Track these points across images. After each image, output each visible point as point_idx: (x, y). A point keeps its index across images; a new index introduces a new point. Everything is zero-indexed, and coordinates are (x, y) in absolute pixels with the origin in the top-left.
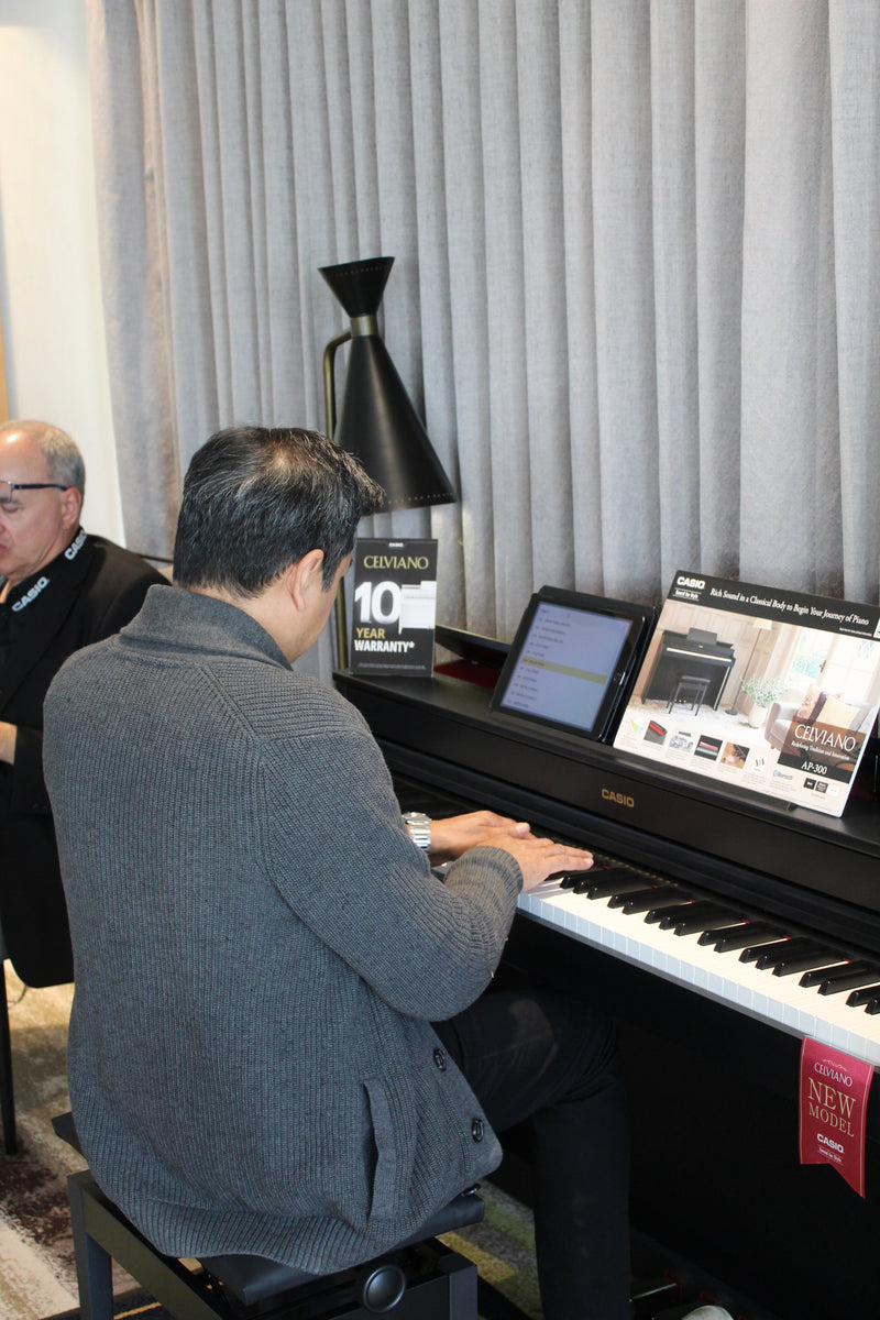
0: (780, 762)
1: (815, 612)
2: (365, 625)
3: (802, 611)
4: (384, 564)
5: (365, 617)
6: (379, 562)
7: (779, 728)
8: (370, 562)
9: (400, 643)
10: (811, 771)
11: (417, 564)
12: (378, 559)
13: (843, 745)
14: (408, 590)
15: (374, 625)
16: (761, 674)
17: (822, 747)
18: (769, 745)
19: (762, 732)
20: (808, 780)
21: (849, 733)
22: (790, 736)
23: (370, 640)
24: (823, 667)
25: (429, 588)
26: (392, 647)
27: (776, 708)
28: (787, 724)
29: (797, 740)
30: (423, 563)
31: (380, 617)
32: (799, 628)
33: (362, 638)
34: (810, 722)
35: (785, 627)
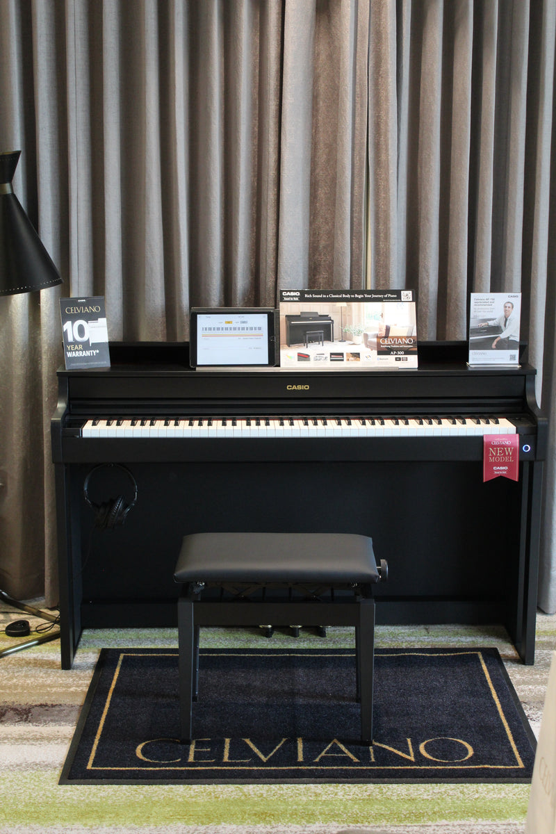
0: (378, 354)
1: (366, 296)
2: (71, 344)
3: (360, 297)
4: (77, 311)
5: (70, 339)
6: (74, 310)
7: (371, 342)
8: (69, 310)
9: (91, 351)
10: (396, 354)
11: (94, 310)
12: (73, 309)
13: (407, 342)
14: (91, 323)
15: (75, 343)
16: (351, 323)
17: (398, 345)
18: (369, 350)
19: (363, 345)
20: (396, 358)
21: (408, 337)
22: (379, 344)
23: (75, 351)
24: (382, 316)
25: (102, 321)
26: (88, 353)
27: (366, 336)
28: (375, 340)
29: (383, 345)
30: (97, 309)
31: (78, 339)
32: (362, 303)
33: (71, 351)
34: (387, 336)
35: (354, 304)
